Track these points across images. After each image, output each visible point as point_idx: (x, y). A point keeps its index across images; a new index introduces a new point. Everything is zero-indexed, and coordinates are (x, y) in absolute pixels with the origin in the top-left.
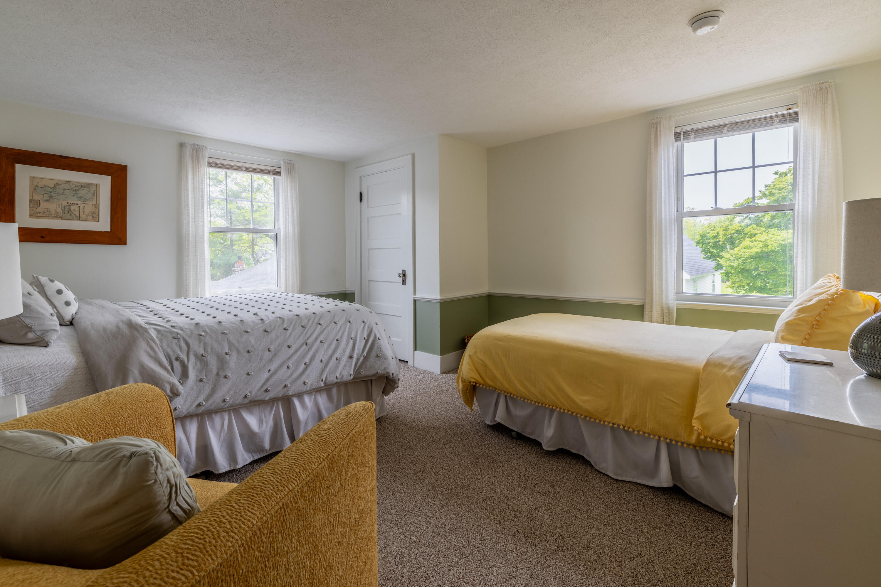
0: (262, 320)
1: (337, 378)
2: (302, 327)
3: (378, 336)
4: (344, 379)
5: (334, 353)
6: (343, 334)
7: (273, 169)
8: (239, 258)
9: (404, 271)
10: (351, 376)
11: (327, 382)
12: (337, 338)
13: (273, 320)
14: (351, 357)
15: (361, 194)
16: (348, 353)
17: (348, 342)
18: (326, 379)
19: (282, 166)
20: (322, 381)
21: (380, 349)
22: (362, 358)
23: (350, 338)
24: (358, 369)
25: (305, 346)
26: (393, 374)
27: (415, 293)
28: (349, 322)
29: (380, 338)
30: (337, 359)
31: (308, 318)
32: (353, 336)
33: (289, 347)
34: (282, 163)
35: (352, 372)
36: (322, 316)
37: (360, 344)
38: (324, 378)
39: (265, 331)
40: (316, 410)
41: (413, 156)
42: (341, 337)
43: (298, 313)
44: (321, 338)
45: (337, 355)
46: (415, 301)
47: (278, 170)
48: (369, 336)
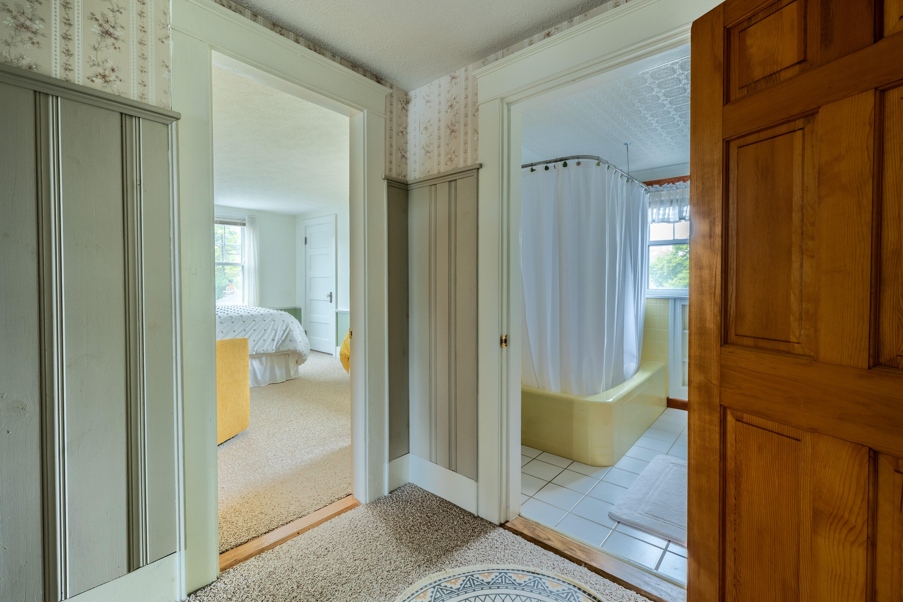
0: (219, 317)
1: (264, 350)
2: (243, 321)
3: (292, 329)
4: (269, 352)
5: (262, 336)
6: (269, 327)
7: (240, 221)
8: (230, 281)
9: (331, 293)
10: (273, 350)
11: (257, 352)
12: (265, 329)
13: (226, 317)
14: (273, 340)
15: (306, 239)
16: (271, 337)
17: (272, 331)
18: (257, 350)
19: (246, 220)
20: (254, 351)
21: (293, 336)
22: (281, 341)
23: (273, 329)
24: (278, 347)
25: (244, 331)
26: (299, 351)
27: (337, 308)
28: (274, 320)
29: (293, 330)
30: (264, 340)
31: (248, 317)
32: (275, 328)
33: (234, 331)
34: (246, 217)
35: (274, 348)
36: (256, 316)
37: (280, 333)
38: (255, 350)
39: (221, 323)
40: (252, 369)
41: (336, 216)
42: (268, 328)
43: (241, 315)
44: (254, 328)
45: (265, 337)
46: (337, 313)
47: (243, 222)
48: (286, 329)
